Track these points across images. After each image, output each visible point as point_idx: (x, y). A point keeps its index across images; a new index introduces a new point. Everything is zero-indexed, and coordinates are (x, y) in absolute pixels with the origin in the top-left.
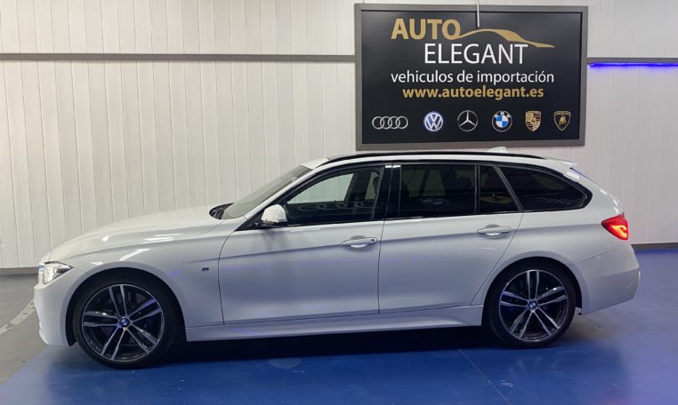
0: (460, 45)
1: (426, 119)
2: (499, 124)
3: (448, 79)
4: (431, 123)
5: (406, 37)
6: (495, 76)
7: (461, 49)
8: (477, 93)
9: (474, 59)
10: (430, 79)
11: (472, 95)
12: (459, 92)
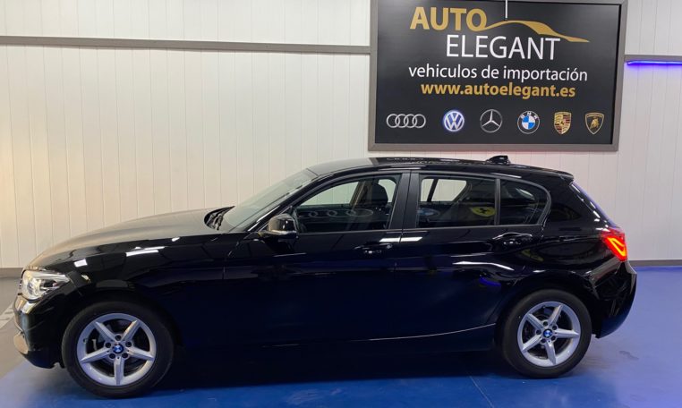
0: (486, 37)
1: (446, 118)
2: (525, 125)
3: (472, 74)
4: (451, 122)
5: (426, 27)
6: (523, 72)
7: (487, 42)
8: (503, 91)
9: (501, 52)
10: (452, 74)
11: (496, 93)
12: (483, 89)
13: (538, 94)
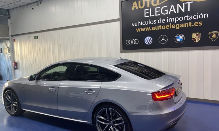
0: (159, 7)
1: (146, 40)
2: (178, 40)
3: (154, 22)
4: (147, 41)
5: (137, 8)
6: (176, 18)
7: (160, 9)
8: (167, 27)
9: (166, 12)
10: (147, 23)
11: (164, 28)
12: (159, 27)
13: (183, 27)
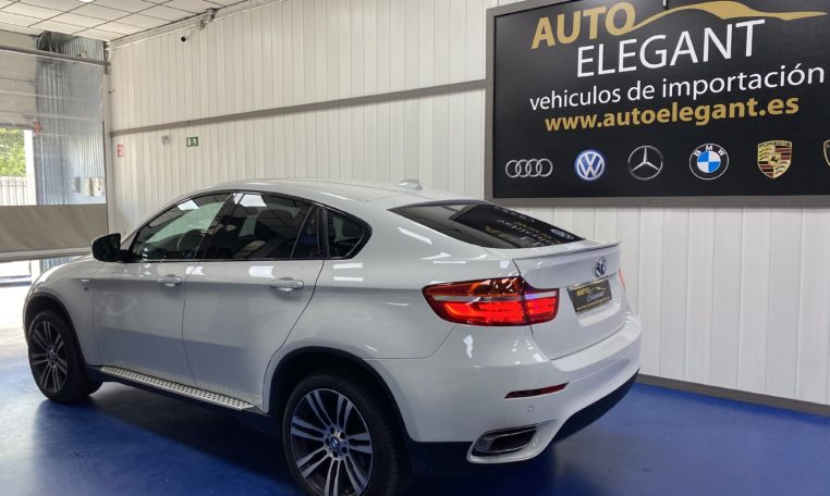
0: (634, 41)
1: (579, 162)
2: (703, 167)
3: (613, 97)
4: (586, 167)
5: (551, 42)
6: (695, 83)
7: (635, 48)
8: (662, 116)
9: (658, 59)
10: (585, 100)
11: (652, 120)
12: (631, 117)
13: (723, 116)
